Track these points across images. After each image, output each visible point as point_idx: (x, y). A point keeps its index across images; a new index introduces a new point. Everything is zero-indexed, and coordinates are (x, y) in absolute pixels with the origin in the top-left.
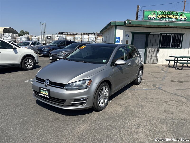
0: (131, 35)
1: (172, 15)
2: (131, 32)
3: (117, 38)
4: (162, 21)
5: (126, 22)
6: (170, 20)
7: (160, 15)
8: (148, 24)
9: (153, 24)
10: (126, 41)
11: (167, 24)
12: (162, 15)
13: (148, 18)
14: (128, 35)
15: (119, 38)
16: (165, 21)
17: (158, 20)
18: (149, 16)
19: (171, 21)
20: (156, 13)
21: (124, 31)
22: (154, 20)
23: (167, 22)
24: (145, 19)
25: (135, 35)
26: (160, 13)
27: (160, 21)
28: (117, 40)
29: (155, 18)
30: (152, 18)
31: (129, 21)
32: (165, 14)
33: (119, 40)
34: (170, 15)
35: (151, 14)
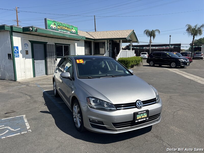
0: (30, 44)
1: (67, 27)
2: (30, 41)
3: (15, 47)
4: (61, 32)
5: (31, 29)
6: (66, 31)
7: (59, 26)
8: (52, 33)
9: (55, 34)
10: (25, 52)
11: (65, 35)
12: (60, 26)
13: (51, 28)
14: (27, 44)
15: (17, 48)
16: (63, 32)
17: (58, 30)
18: (51, 26)
19: (67, 33)
20: (56, 24)
21: (22, 39)
22: (55, 30)
23: (65, 33)
24: (49, 28)
25: (34, 45)
26: (59, 24)
27: (60, 32)
28: (16, 50)
29: (56, 28)
30: (53, 28)
31: (34, 28)
32: (62, 25)
33: (17, 51)
34: (66, 27)
35: (52, 24)
